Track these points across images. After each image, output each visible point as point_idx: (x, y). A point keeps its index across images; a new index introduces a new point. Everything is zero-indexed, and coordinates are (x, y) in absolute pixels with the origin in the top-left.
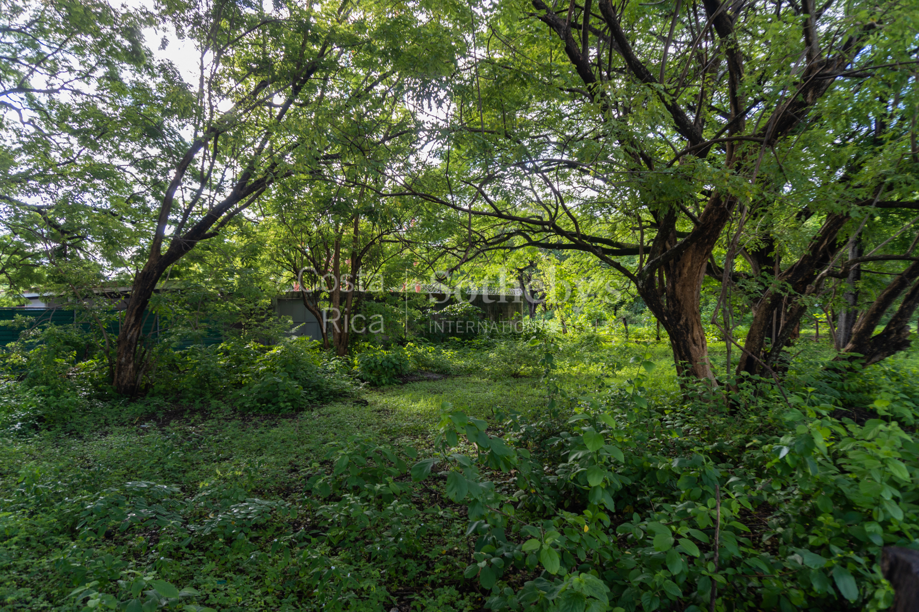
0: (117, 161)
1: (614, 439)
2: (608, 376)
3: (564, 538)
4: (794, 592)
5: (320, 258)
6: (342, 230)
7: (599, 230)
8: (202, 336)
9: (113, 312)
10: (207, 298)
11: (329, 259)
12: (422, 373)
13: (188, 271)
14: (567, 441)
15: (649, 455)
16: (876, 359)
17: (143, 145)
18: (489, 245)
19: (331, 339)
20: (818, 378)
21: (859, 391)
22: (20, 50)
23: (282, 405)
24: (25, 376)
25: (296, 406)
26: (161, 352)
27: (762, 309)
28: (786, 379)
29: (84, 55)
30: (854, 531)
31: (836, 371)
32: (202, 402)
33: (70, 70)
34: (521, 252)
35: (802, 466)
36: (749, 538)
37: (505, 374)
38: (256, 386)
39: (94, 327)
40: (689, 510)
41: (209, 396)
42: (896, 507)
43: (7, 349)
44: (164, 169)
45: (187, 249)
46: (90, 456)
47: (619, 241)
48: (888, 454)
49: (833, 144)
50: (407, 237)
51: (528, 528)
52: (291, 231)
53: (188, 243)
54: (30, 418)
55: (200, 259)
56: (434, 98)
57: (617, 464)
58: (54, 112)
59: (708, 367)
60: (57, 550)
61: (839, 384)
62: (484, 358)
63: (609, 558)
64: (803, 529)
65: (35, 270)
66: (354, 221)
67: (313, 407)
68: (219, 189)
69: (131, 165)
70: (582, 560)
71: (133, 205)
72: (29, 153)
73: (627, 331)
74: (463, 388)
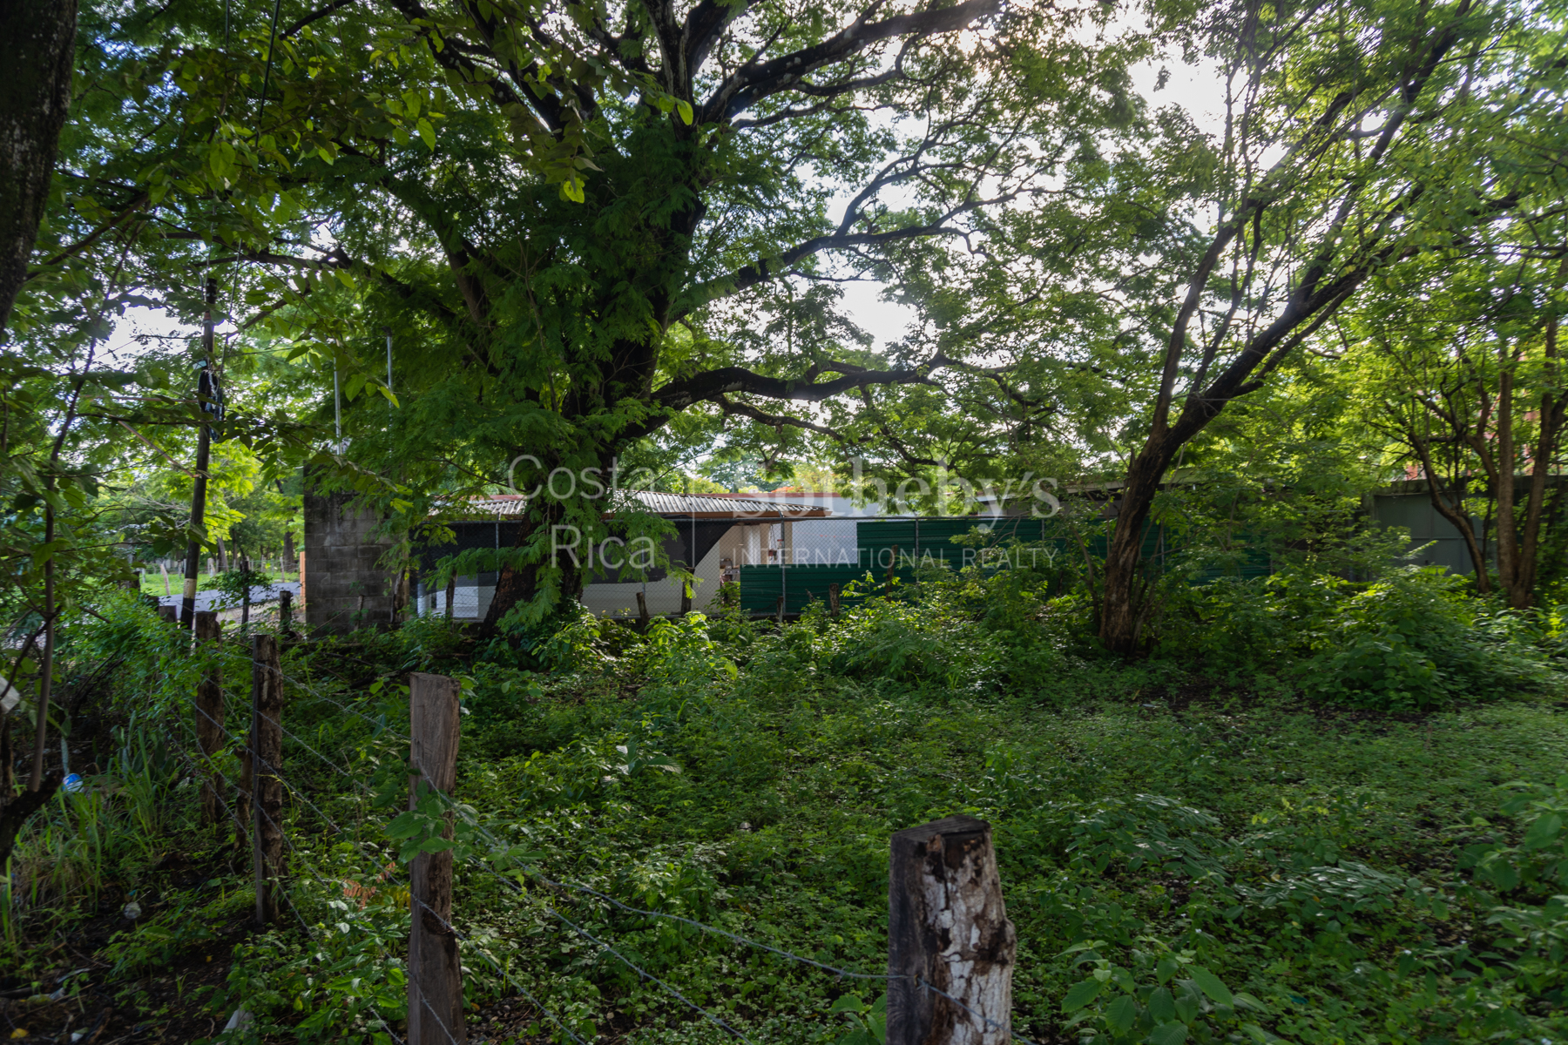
0: (1099, 285)
5: (1467, 413)
6: (1516, 354)
8: (1238, 562)
9: (1097, 521)
10: (1243, 497)
11: (1486, 413)
13: (1209, 452)
17: (1135, 254)
19: (1492, 572)
22: (966, 150)
23: (1393, 695)
24: (983, 615)
25: (1422, 700)
26: (1171, 587)
29: (1046, 132)
32: (1240, 675)
33: (1029, 161)
38: (1339, 655)
39: (1070, 545)
41: (1251, 666)
43: (961, 576)
44: (1168, 286)
45: (1212, 414)
46: (1072, 742)
52: (1403, 365)
53: (1213, 403)
54: (992, 676)
55: (1230, 431)
58: (1009, 229)
60: (1040, 877)
65: (991, 462)
66: (1544, 329)
67: (1459, 705)
68: (1262, 305)
69: (1117, 288)
71: (1122, 352)
72: (982, 295)
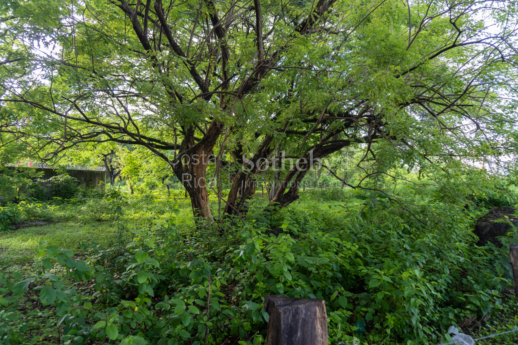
1: (156, 254)
2: (155, 218)
3: (122, 317)
4: (245, 323)
7: (154, 134)
12: (31, 221)
14: (129, 258)
15: (176, 261)
16: (285, 204)
18: (83, 138)
20: (261, 215)
21: (278, 220)
27: (236, 180)
28: (246, 216)
30: (272, 288)
31: (269, 211)
34: (105, 144)
35: (249, 259)
36: (226, 299)
37: (92, 219)
40: (195, 289)
42: (289, 274)
47: (166, 141)
48: (286, 250)
49: (271, 100)
50: (22, 130)
51: (98, 315)
56: (43, 40)
57: (157, 269)
59: (209, 211)
61: (270, 217)
62: (78, 210)
63: (150, 324)
64: (250, 291)
70: (134, 328)
73: (169, 192)
74: (62, 230)
